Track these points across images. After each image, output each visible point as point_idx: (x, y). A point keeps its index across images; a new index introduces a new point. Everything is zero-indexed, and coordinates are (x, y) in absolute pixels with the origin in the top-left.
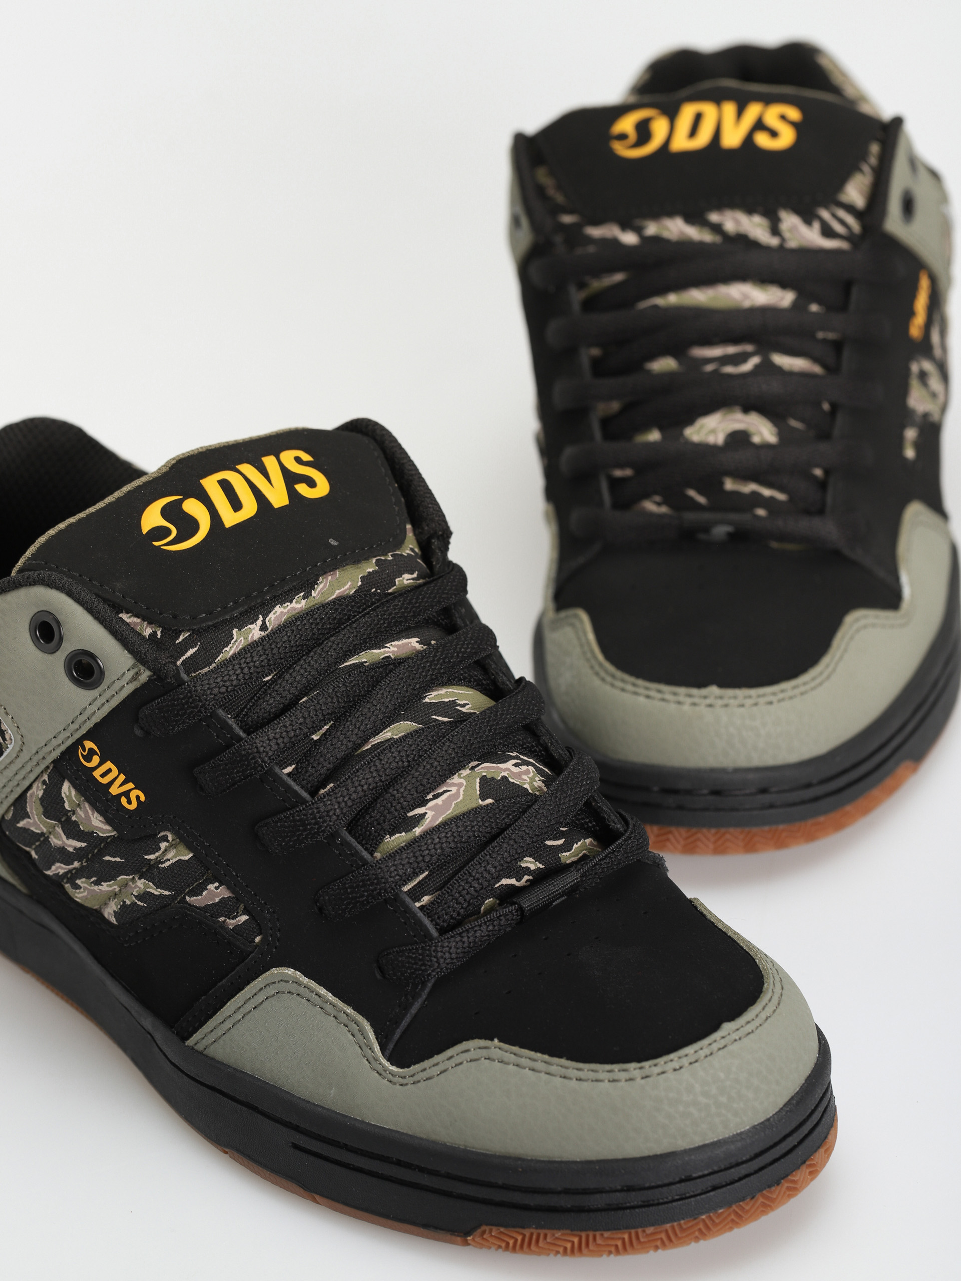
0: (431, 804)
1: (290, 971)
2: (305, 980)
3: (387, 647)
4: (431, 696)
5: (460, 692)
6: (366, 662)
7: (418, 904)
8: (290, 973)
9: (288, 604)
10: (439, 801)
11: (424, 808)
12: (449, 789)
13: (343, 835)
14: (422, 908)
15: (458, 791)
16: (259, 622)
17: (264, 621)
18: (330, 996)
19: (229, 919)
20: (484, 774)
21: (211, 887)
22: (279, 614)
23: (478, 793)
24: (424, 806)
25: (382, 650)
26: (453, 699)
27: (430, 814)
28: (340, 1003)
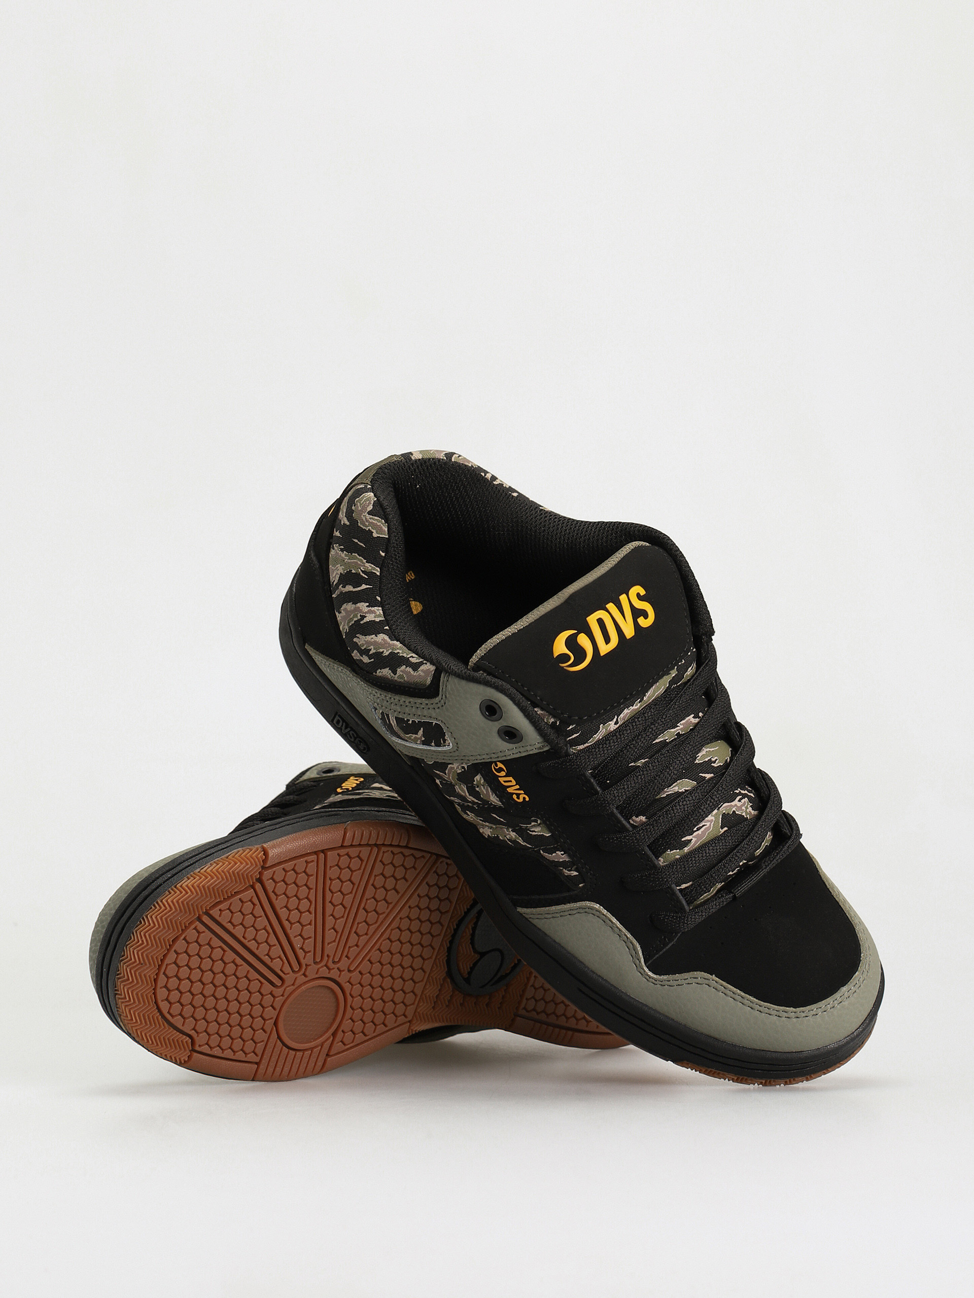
0: (695, 834)
1: (597, 906)
2: (605, 912)
3: (678, 726)
4: (699, 757)
5: (711, 750)
6: (667, 739)
7: (678, 888)
8: (597, 907)
9: (631, 707)
10: (700, 832)
11: (691, 836)
12: (706, 824)
13: (646, 850)
14: (681, 890)
15: (710, 825)
16: (615, 720)
17: (617, 719)
18: (618, 924)
19: (565, 869)
20: (724, 812)
21: (559, 853)
22: (626, 713)
23: (720, 825)
24: (692, 835)
25: (676, 729)
26: (709, 758)
27: (694, 840)
28: (624, 930)
